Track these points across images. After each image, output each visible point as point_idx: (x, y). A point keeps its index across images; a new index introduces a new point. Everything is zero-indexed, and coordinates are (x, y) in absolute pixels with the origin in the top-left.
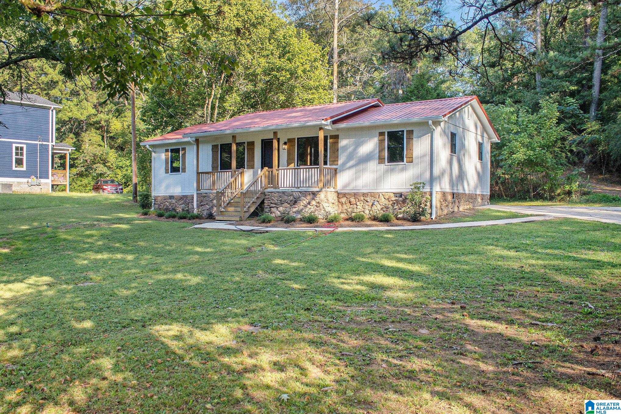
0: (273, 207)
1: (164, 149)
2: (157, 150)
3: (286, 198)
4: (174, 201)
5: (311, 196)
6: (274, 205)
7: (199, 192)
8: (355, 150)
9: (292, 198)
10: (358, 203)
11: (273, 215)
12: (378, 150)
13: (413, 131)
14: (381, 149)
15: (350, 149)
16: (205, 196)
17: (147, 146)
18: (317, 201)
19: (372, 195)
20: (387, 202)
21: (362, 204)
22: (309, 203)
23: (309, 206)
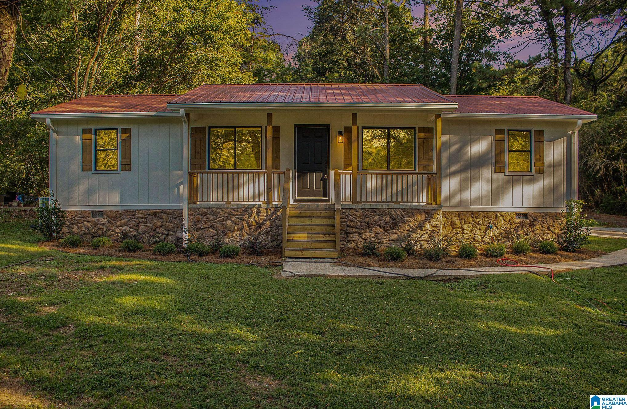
0: (352, 233)
1: (80, 128)
2: (63, 129)
3: (377, 218)
4: (103, 220)
5: (424, 216)
6: (355, 230)
7: (192, 206)
8: (460, 150)
9: (388, 219)
10: (465, 227)
11: (353, 245)
12: (493, 154)
13: (543, 132)
14: (498, 151)
15: (454, 148)
16: (206, 214)
17: (48, 121)
18: (434, 223)
19: (487, 215)
20: (507, 226)
21: (471, 228)
22: (421, 227)
23: (419, 231)
